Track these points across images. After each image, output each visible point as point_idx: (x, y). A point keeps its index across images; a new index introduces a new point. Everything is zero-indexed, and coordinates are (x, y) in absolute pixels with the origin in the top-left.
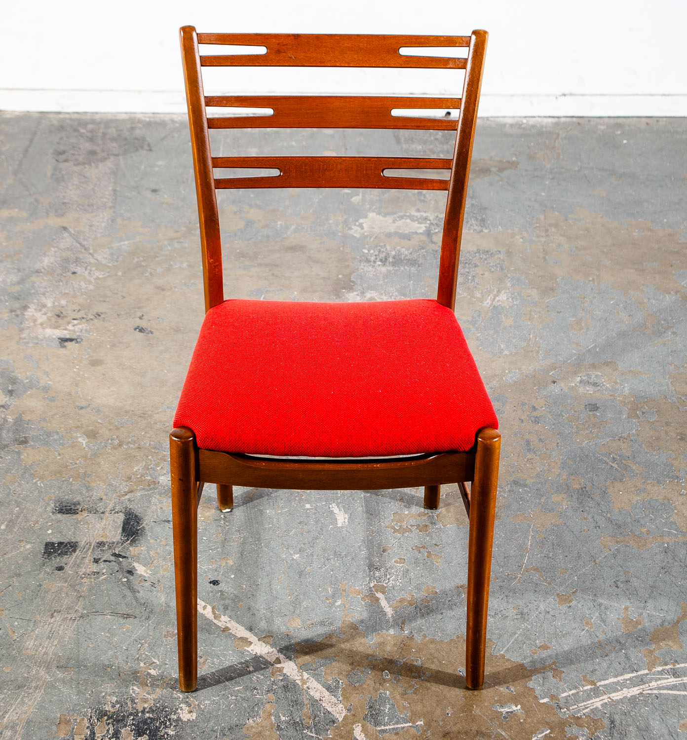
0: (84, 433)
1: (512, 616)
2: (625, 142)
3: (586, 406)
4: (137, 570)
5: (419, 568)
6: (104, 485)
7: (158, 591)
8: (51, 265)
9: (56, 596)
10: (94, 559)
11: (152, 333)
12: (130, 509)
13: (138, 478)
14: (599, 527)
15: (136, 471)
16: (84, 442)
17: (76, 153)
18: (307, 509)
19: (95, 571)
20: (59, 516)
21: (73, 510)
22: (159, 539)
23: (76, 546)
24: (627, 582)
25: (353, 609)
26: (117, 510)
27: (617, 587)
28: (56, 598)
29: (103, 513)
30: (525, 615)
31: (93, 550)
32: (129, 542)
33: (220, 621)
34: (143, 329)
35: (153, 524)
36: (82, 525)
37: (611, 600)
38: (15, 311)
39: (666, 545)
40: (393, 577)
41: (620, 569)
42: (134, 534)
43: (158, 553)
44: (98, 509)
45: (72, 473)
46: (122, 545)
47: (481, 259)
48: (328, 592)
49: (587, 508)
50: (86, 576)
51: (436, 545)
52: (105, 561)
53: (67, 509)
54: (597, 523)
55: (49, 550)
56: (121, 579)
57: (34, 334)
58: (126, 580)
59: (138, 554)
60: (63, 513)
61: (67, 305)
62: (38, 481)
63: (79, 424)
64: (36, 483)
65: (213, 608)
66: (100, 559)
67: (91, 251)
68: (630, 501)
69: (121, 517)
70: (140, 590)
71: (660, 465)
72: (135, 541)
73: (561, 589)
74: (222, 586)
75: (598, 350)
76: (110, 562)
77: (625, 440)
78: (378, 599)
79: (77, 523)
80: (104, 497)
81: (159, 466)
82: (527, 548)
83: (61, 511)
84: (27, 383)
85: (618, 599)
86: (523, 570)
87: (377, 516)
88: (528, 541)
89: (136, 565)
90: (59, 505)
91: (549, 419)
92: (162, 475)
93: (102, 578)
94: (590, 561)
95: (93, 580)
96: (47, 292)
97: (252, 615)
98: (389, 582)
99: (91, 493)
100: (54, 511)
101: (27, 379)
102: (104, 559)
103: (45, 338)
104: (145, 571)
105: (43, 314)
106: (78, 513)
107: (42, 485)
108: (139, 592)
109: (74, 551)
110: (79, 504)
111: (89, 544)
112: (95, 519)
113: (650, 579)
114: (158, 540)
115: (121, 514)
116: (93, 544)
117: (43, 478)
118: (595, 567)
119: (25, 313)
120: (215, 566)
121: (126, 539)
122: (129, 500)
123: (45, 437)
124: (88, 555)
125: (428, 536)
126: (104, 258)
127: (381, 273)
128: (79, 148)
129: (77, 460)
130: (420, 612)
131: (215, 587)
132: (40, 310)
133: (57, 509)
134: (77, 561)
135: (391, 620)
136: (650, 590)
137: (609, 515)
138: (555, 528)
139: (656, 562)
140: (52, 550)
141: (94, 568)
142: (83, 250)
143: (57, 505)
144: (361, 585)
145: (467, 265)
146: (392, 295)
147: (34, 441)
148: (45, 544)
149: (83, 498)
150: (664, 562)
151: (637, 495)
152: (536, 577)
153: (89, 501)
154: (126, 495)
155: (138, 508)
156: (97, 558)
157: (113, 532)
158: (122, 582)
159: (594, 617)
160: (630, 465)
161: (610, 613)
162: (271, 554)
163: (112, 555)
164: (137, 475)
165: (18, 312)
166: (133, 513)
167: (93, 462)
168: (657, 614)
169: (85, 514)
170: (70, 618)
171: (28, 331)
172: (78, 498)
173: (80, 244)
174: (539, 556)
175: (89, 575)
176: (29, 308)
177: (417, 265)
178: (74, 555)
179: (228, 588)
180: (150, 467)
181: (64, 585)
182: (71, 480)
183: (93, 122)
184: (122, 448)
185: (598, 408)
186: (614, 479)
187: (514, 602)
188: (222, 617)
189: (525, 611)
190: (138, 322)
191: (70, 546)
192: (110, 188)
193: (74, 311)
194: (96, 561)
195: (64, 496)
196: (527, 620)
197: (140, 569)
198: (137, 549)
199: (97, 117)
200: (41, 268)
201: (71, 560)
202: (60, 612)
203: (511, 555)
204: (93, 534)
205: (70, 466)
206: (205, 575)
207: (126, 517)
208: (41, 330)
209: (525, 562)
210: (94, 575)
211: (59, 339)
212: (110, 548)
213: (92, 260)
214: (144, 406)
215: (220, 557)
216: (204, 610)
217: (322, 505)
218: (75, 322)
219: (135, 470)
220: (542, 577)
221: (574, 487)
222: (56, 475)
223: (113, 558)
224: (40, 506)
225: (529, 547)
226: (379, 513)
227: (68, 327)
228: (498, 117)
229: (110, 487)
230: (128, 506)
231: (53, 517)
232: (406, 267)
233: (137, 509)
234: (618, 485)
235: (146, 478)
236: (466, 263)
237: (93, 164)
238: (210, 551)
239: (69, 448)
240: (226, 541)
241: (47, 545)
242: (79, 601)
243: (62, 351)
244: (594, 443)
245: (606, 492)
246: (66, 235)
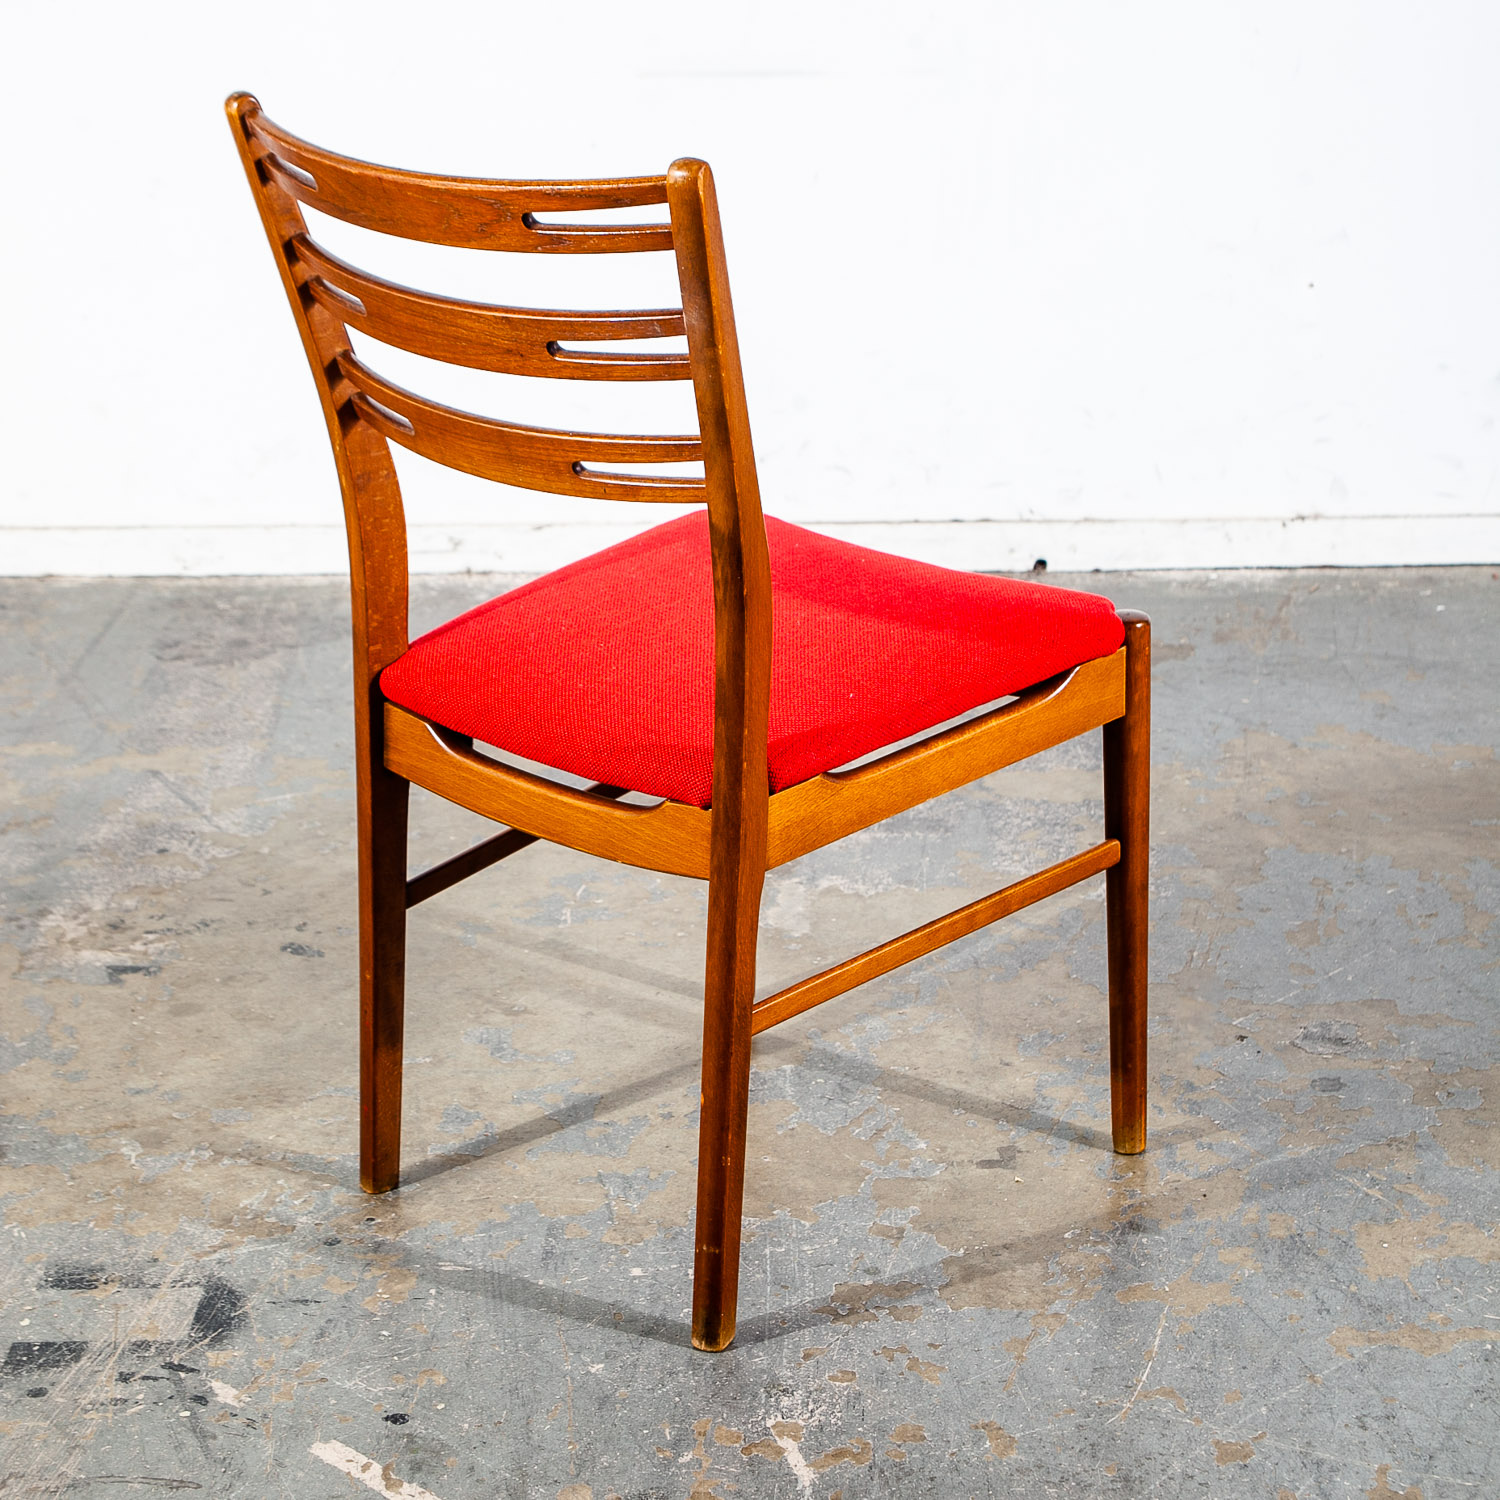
0: (136, 1138)
1: (1104, 1484)
2: (1440, 608)
3: (1314, 1081)
4: (217, 1395)
5: (886, 1390)
6: (164, 1234)
7: (259, 1436)
8: (112, 837)
9: (18, 1446)
10: (121, 1374)
11: (321, 954)
12: (219, 1279)
13: (247, 1220)
14: (1328, 1311)
15: (245, 1208)
16: (134, 1155)
17: (203, 644)
18: (635, 1278)
19: (119, 1397)
20: (52, 1293)
21: (88, 1281)
22: (277, 1335)
23: (83, 1350)
24: (1388, 1418)
25: (721, 1471)
26: (187, 1281)
27: (1364, 1427)
28: (19, 1450)
29: (154, 1286)
30: (1134, 1482)
31: (120, 1358)
32: (207, 1340)
33: (401, 1494)
34: (302, 948)
35: (268, 1307)
36: (102, 1309)
37: (1347, 1453)
38: (17, 919)
39: (1489, 1347)
40: (823, 1407)
41: (1373, 1392)
42: (221, 1326)
43: (272, 1363)
44: (144, 1279)
45: (97, 1213)
46: (189, 1347)
47: (1092, 816)
48: (665, 1437)
49: (1302, 1275)
50: (96, 1406)
51: (931, 1345)
52: (145, 1378)
53: (73, 1279)
54: (1323, 1302)
55: (18, 1358)
56: (177, 1412)
57: (55, 960)
58: (188, 1413)
59: (225, 1364)
60: (63, 1288)
61: (136, 908)
62: (14, 1227)
63: (128, 1120)
64: (10, 1231)
65: (386, 1469)
66: (133, 1374)
67: (208, 812)
68: (1407, 1261)
69: (197, 1294)
70: (217, 1432)
71: (1484, 1193)
72: (221, 1340)
73: (1227, 1431)
74: (415, 1426)
75: (1350, 978)
76: (155, 1379)
77: (1402, 1146)
78: (780, 1451)
79: (90, 1306)
80: (162, 1257)
81: (297, 1200)
82: (1151, 1352)
83: (59, 1284)
84: (23, 1047)
85: (1363, 1452)
86: (1136, 1394)
87: (796, 1290)
88: (1155, 1338)
89: (216, 1385)
90: (56, 1272)
91: (1224, 1105)
92: (303, 1215)
93: (133, 1410)
94: (1300, 1376)
95: (110, 1415)
96: (97, 885)
97: (477, 1481)
98: (812, 1417)
99: (133, 1250)
100: (43, 1283)
101: (23, 1040)
102: (144, 1374)
103: (76, 964)
104: (236, 1397)
105: (81, 924)
106: (96, 1287)
107: (23, 1235)
108: (214, 1437)
109: (77, 1359)
110: (102, 1270)
111: (112, 1346)
112: (135, 1298)
113: (1444, 1412)
114: (277, 1338)
115: (196, 1288)
116: (122, 1346)
117: (27, 1222)
118: (1313, 1388)
119: (41, 923)
120: (400, 1387)
121: (201, 1335)
122: (219, 1262)
123: (45, 1145)
124: (108, 1367)
125: (914, 1328)
126: (234, 823)
127: (858, 844)
128: (212, 637)
129: (112, 1187)
130: (880, 1476)
131: (397, 1427)
132: (75, 918)
133: (50, 1279)
134: (79, 1378)
135: (808, 1492)
136: (1443, 1435)
137: (1353, 1288)
138: (1221, 1313)
139: (1463, 1379)
140: (25, 1359)
141: (119, 1391)
142: (190, 811)
143: (52, 1272)
144: (744, 1423)
145: (1058, 828)
146: (879, 883)
147: (18, 1154)
148: (10, 1345)
149: (113, 1259)
150: (1481, 1379)
151: (1425, 1249)
152: (1167, 1408)
153: (126, 1265)
154: (215, 1251)
155: (239, 1276)
156: (126, 1371)
157: (173, 1323)
158: (178, 1418)
159: (1302, 1488)
160: (1410, 1191)
161: (1343, 1479)
162: (538, 1363)
163: (162, 1367)
164: (246, 1215)
165: (26, 921)
166: (226, 1285)
167: (149, 1190)
168: (1459, 1481)
169: (112, 1288)
170: (44, 1488)
171: (40, 954)
172: (104, 1258)
173: (186, 800)
174: (1178, 1366)
175: (102, 1404)
176: (51, 913)
177: (942, 830)
178: (75, 1367)
179: (426, 1429)
180: (278, 1200)
181: (42, 1424)
182: (91, 1225)
183: (249, 591)
184: (220, 1164)
185: (1342, 1085)
186: (1370, 1220)
187: (1110, 1456)
188: (406, 1485)
189: (1136, 1474)
190: (292, 936)
191: (69, 1350)
192: (268, 703)
193: (152, 917)
194: (124, 1378)
195: (71, 1255)
196: (1139, 1493)
197: (225, 1393)
198: (222, 1354)
199: (260, 583)
200: (91, 843)
201: (66, 1376)
202: (23, 1476)
203: (1110, 1365)
204: (126, 1327)
205: (93, 1199)
206: (375, 1404)
207: (208, 1293)
208: (70, 953)
209: (1144, 1378)
210: (115, 1405)
211: (108, 967)
212: (160, 1352)
213: (207, 828)
214: (281, 1087)
215: (414, 1369)
216: (364, 1471)
217: (670, 1269)
218: (151, 937)
219: (241, 1205)
220: (1182, 1408)
221: (1273, 1233)
222: (57, 1217)
223: (164, 1373)
224: (9, 1275)
225: (1156, 1349)
226: (803, 1284)
227: (132, 947)
228: (1154, 570)
229: (179, 1238)
230: (216, 1273)
231: (39, 1295)
232: (917, 833)
233: (235, 1277)
234: (1380, 1231)
235: (267, 1220)
236: (1056, 824)
237: (237, 663)
238: (396, 1358)
239: (97, 1167)
240: (435, 1340)
241: (14, 1348)
242: (71, 1454)
243: (112, 990)
244: (1329, 1150)
245: (1351, 1243)
246: (156, 784)
